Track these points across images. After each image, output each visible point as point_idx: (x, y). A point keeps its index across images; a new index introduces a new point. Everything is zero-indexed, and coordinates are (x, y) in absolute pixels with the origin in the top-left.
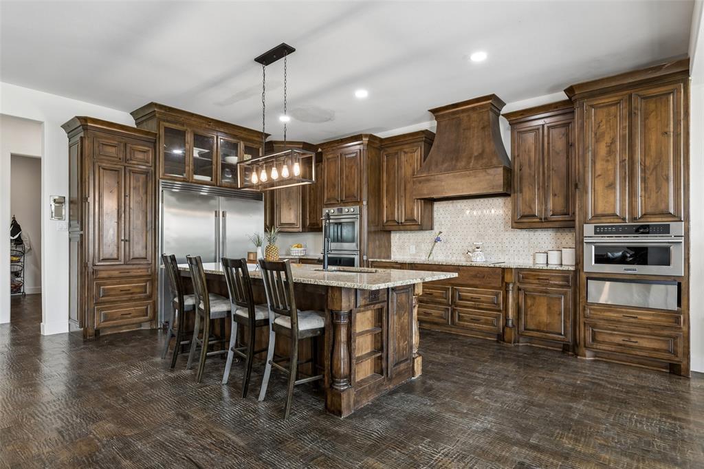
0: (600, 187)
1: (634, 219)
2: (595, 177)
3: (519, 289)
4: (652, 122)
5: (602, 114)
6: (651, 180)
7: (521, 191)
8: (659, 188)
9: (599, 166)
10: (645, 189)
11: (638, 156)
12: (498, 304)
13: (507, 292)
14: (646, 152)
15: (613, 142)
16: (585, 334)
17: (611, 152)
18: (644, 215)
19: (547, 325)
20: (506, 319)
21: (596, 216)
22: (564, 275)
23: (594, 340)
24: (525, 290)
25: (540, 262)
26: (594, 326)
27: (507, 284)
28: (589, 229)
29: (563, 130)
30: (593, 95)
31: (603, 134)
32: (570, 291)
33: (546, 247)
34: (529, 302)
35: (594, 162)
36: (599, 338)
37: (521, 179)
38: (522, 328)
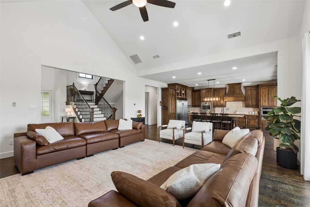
0: (263, 101)
1: (269, 107)
2: (262, 100)
3: (248, 118)
4: (272, 92)
5: (264, 89)
6: (272, 101)
7: (247, 101)
8: (273, 102)
9: (263, 98)
10: (271, 102)
11: (270, 97)
12: (244, 121)
13: (246, 119)
14: (271, 96)
15: (266, 94)
16: (261, 126)
17: (265, 96)
18: (271, 106)
19: (254, 125)
20: (246, 124)
21: (262, 106)
22: (257, 116)
23: (263, 126)
24: (249, 119)
25: (251, 114)
26: (262, 124)
27: (246, 118)
28: (261, 108)
29: (255, 90)
30: (262, 86)
31: (264, 93)
32: (258, 119)
33: (252, 111)
34: (250, 121)
35: (262, 97)
36: (264, 126)
37: (247, 99)
38: (249, 125)
